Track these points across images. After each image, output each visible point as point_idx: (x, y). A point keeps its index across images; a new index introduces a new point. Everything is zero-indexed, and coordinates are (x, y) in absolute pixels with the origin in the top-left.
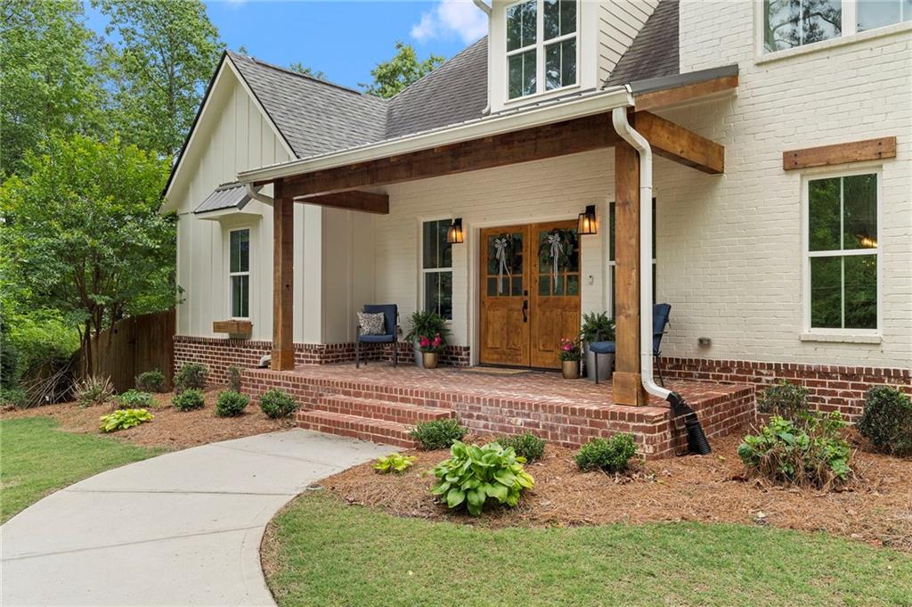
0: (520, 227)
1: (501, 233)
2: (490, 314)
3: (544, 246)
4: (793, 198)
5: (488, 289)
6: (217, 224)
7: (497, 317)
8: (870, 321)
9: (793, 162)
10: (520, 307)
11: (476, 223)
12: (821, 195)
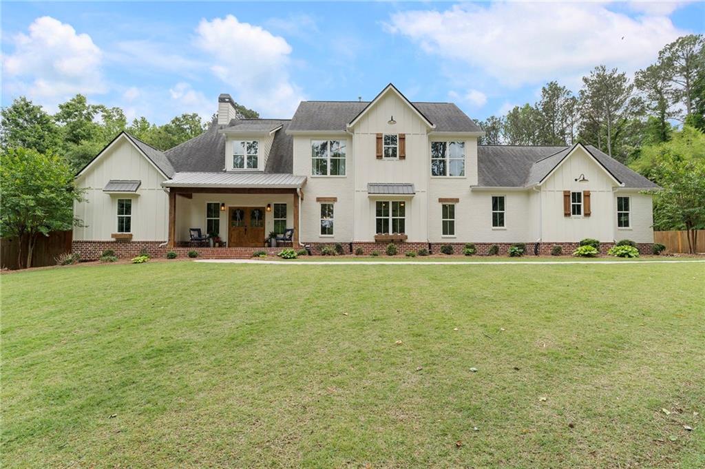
0: (244, 208)
1: (238, 209)
2: (233, 233)
3: (253, 214)
4: (318, 207)
5: (231, 225)
6: (109, 195)
7: (235, 234)
8: (332, 233)
9: (318, 200)
10: (244, 230)
11: (228, 205)
12: (323, 207)
